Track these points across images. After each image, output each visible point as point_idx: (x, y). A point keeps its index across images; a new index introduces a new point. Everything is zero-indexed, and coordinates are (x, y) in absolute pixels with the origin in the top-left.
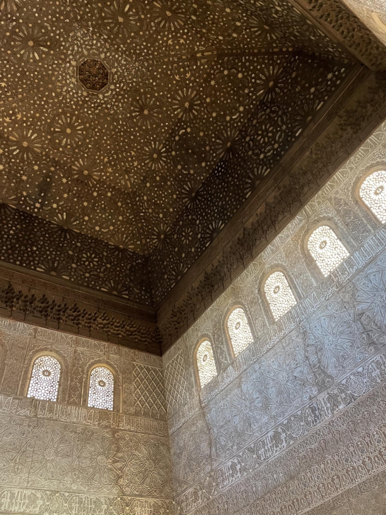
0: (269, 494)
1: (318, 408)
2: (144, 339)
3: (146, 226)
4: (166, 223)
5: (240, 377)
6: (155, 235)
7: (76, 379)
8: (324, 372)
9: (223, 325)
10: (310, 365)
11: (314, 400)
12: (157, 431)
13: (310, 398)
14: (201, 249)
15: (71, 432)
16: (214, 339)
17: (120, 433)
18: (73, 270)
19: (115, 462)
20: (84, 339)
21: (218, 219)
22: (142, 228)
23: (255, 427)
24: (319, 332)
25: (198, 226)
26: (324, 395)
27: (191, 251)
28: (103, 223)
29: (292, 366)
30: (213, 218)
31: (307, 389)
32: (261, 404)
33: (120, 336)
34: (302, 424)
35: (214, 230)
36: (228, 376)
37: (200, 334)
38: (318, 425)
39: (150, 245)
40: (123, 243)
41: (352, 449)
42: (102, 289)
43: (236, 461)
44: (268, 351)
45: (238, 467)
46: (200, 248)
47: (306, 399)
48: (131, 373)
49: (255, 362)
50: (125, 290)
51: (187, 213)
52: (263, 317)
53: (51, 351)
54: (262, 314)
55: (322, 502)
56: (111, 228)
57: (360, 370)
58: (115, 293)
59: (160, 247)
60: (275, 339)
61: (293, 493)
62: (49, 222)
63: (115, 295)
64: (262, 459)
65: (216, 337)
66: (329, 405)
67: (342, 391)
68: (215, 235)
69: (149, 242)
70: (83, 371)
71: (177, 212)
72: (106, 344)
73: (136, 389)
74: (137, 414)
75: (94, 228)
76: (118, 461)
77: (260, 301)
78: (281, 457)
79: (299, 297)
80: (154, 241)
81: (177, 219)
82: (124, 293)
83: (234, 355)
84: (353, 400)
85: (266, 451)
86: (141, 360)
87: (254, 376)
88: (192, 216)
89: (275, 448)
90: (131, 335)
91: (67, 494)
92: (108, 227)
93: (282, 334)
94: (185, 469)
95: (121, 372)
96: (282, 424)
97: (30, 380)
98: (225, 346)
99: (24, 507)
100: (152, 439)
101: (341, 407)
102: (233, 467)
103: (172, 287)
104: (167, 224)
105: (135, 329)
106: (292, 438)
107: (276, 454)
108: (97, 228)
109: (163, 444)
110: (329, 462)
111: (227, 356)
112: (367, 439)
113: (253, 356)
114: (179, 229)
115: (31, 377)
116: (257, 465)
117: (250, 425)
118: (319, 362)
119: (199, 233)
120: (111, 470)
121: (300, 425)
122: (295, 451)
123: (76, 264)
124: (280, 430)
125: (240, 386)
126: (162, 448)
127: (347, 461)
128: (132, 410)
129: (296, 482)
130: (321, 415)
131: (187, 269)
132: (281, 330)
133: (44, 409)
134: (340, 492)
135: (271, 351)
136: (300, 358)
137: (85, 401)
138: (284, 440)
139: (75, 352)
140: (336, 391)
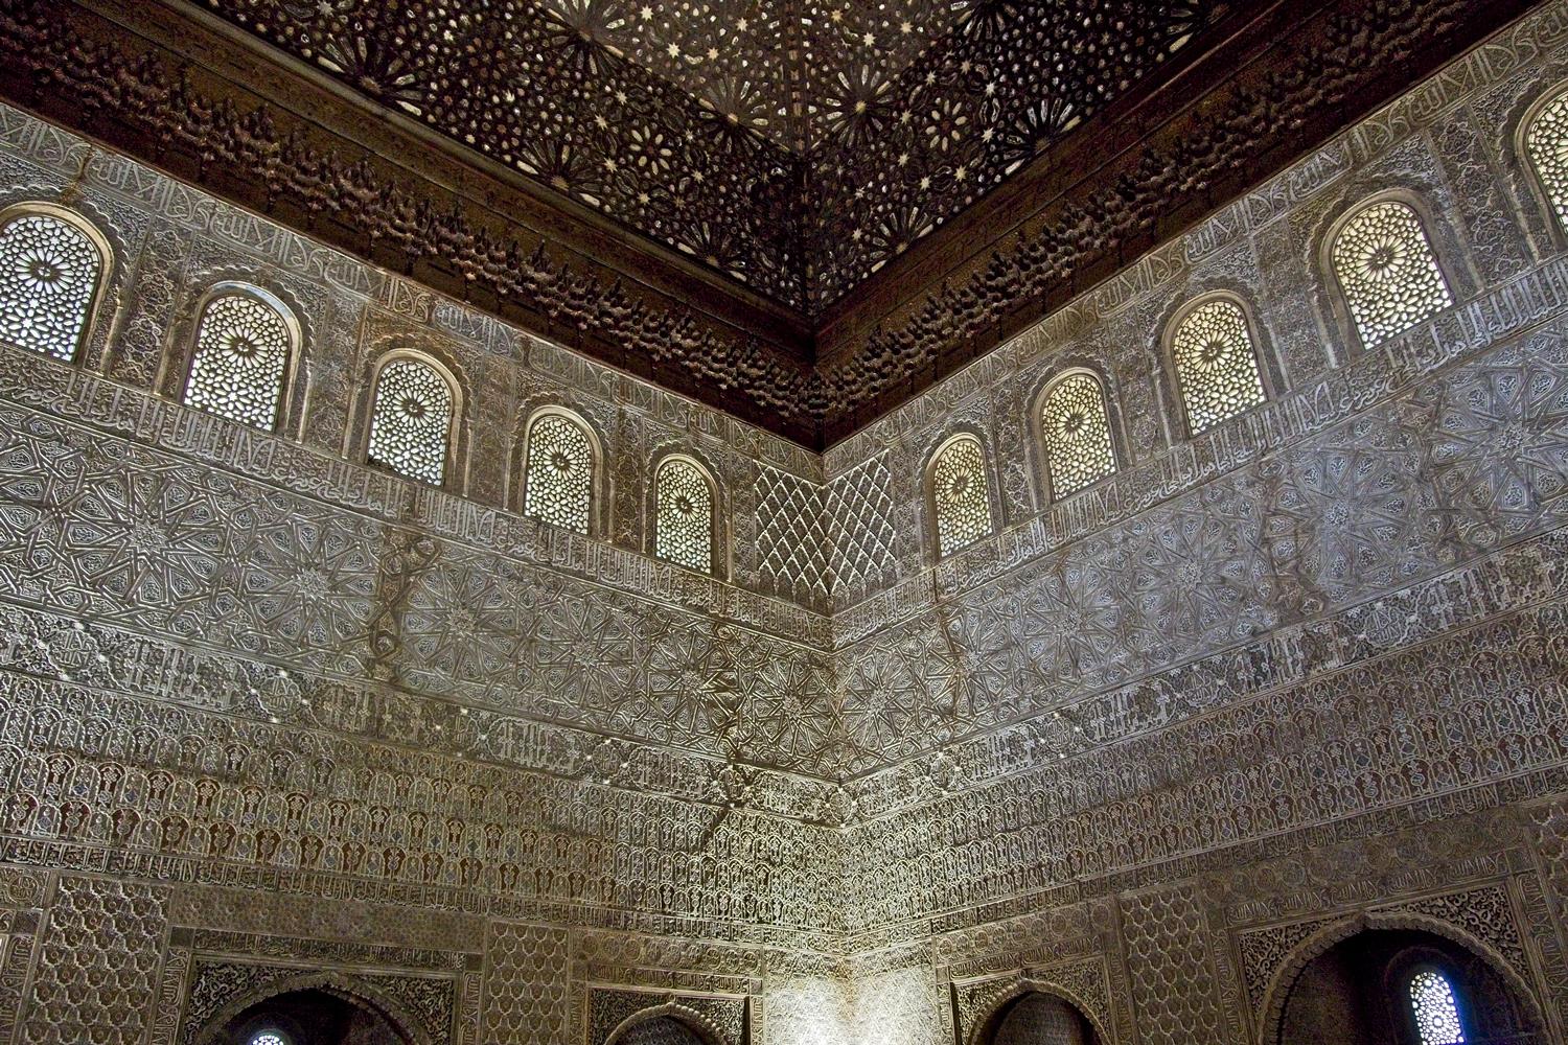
0: (1103, 810)
1: (1271, 658)
2: (780, 403)
3: (813, 64)
4: (879, 67)
5: (1063, 549)
6: (835, 97)
7: (627, 485)
8: (1306, 583)
9: (1029, 411)
10: (1272, 559)
11: (1263, 640)
12: (808, 635)
13: (1254, 633)
14: (988, 177)
15: (627, 610)
16: (996, 443)
17: (729, 629)
18: (609, 178)
19: (719, 689)
20: (640, 382)
21: (1063, 96)
22: (798, 65)
23: (1089, 671)
24: (1317, 488)
25: (990, 100)
26: (1294, 632)
27: (952, 177)
28: (688, 37)
29: (1221, 554)
30: (1045, 89)
31: (1253, 610)
32: (1113, 624)
33: (724, 387)
34: (1220, 683)
35: (1044, 129)
36: (1026, 543)
37: (949, 420)
38: (1262, 692)
39: (817, 125)
40: (741, 108)
41: (1336, 752)
42: (682, 247)
43: (1024, 731)
44: (1154, 505)
45: (1029, 744)
46: (985, 172)
47: (1242, 631)
48: (748, 487)
49: (1111, 524)
50: (738, 258)
51: (956, 50)
52: (1157, 416)
53: (567, 406)
54: (1157, 407)
55: (1237, 841)
56: (713, 54)
57: (1404, 593)
58: (713, 261)
59: (850, 136)
60: (1186, 480)
61: (1166, 814)
62: (542, 10)
63: (712, 268)
64: (1097, 737)
65: (1001, 439)
66: (1300, 655)
67: (1343, 632)
68: (1042, 144)
69: (814, 115)
70: (641, 467)
71: (926, 37)
72: (692, 403)
73: (760, 530)
74: (765, 588)
75: (664, 49)
76: (725, 689)
77: (1156, 372)
78: (1149, 741)
79: (1275, 385)
80: (830, 117)
81: (919, 61)
82: (735, 264)
83: (1052, 494)
84: (1366, 656)
85: (1109, 725)
86: (774, 456)
87: (1105, 556)
88: (974, 62)
89: (1136, 721)
90: (749, 387)
91: (626, 744)
92: (703, 52)
93: (1205, 473)
94: (876, 726)
95: (727, 482)
96: (1165, 675)
97: (527, 474)
98: (1028, 468)
99: (544, 757)
100: (798, 651)
101: (1331, 665)
102: (1013, 742)
103: (874, 269)
104: (883, 70)
105: (762, 373)
106: (1184, 706)
107: (1137, 733)
108: (674, 50)
109: (821, 666)
110: (1273, 769)
111: (1033, 494)
112: (1381, 740)
113: (1111, 508)
114: (919, 97)
115: (529, 467)
116: (1081, 748)
117: (1075, 663)
118: (1299, 556)
119: (989, 125)
120: (712, 704)
121: (1214, 685)
122: (1187, 736)
123: (616, 159)
124: (1156, 686)
125: (1060, 572)
126: (817, 672)
127: (1318, 773)
128: (754, 577)
129: (1180, 795)
130: (1274, 672)
131: (931, 227)
132: (1204, 460)
133: (565, 551)
134: (1287, 829)
135: (1165, 507)
136: (1246, 536)
137: (652, 543)
138: (1163, 708)
139: (622, 415)
140: (1326, 630)
